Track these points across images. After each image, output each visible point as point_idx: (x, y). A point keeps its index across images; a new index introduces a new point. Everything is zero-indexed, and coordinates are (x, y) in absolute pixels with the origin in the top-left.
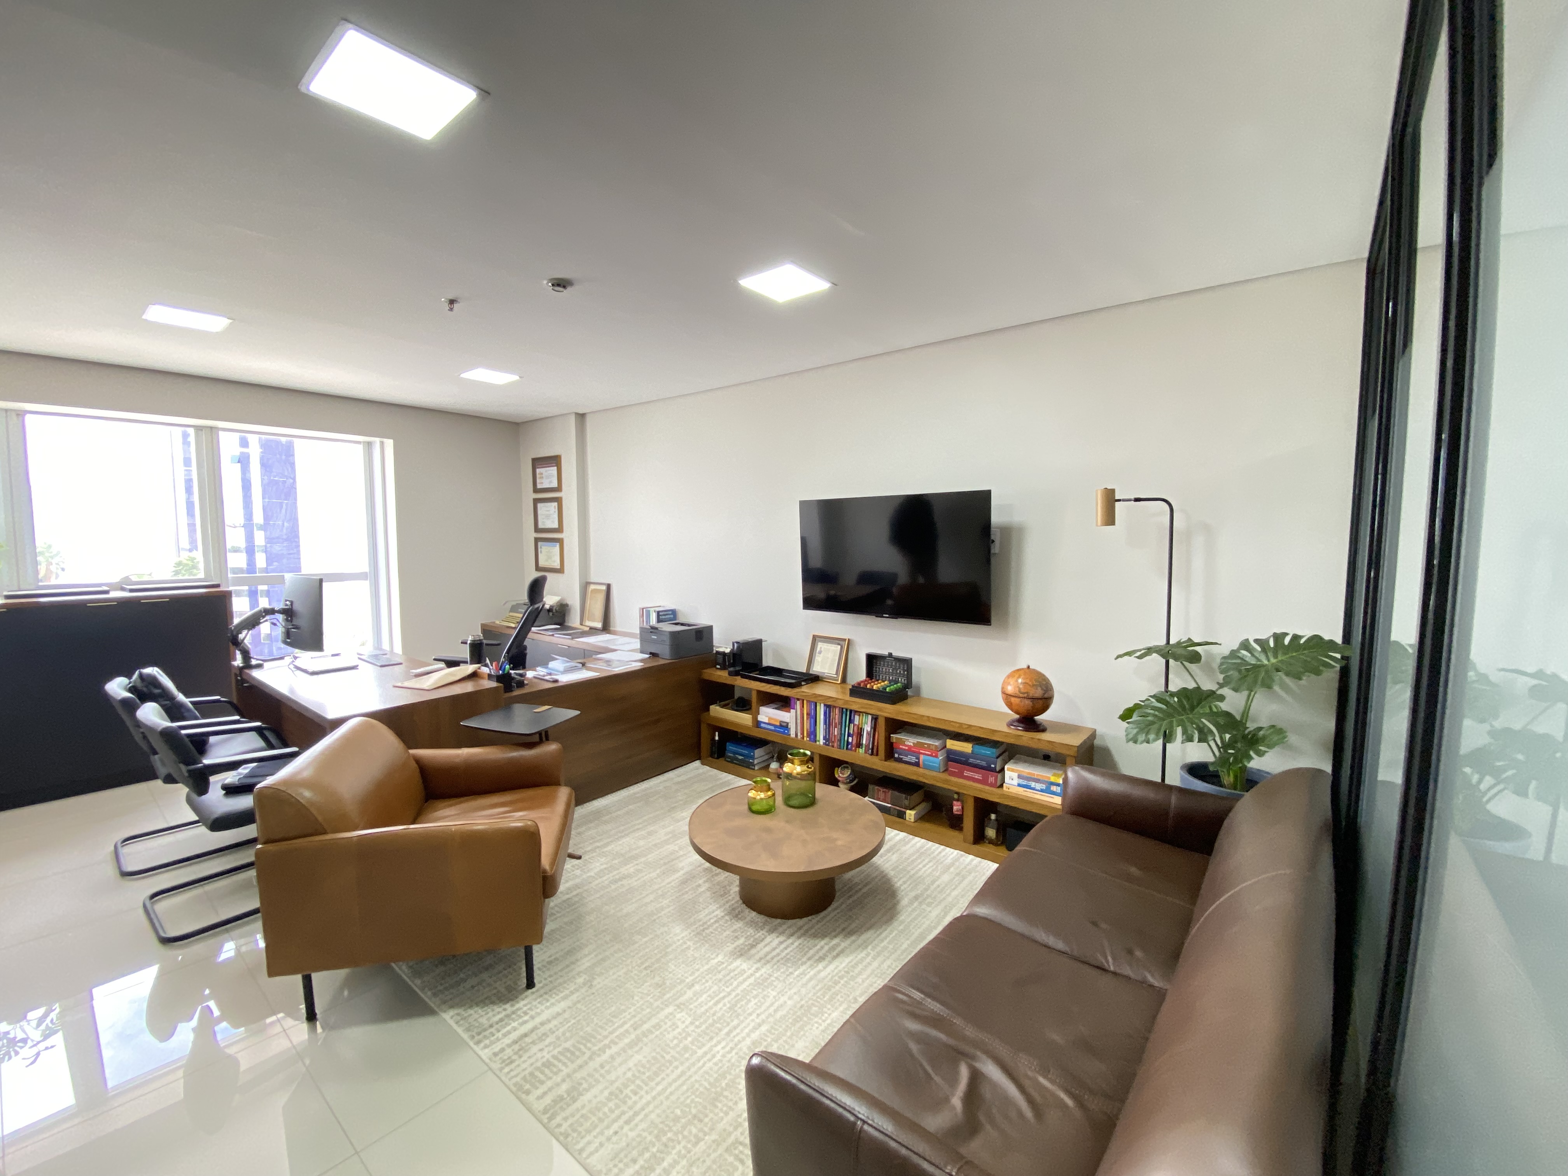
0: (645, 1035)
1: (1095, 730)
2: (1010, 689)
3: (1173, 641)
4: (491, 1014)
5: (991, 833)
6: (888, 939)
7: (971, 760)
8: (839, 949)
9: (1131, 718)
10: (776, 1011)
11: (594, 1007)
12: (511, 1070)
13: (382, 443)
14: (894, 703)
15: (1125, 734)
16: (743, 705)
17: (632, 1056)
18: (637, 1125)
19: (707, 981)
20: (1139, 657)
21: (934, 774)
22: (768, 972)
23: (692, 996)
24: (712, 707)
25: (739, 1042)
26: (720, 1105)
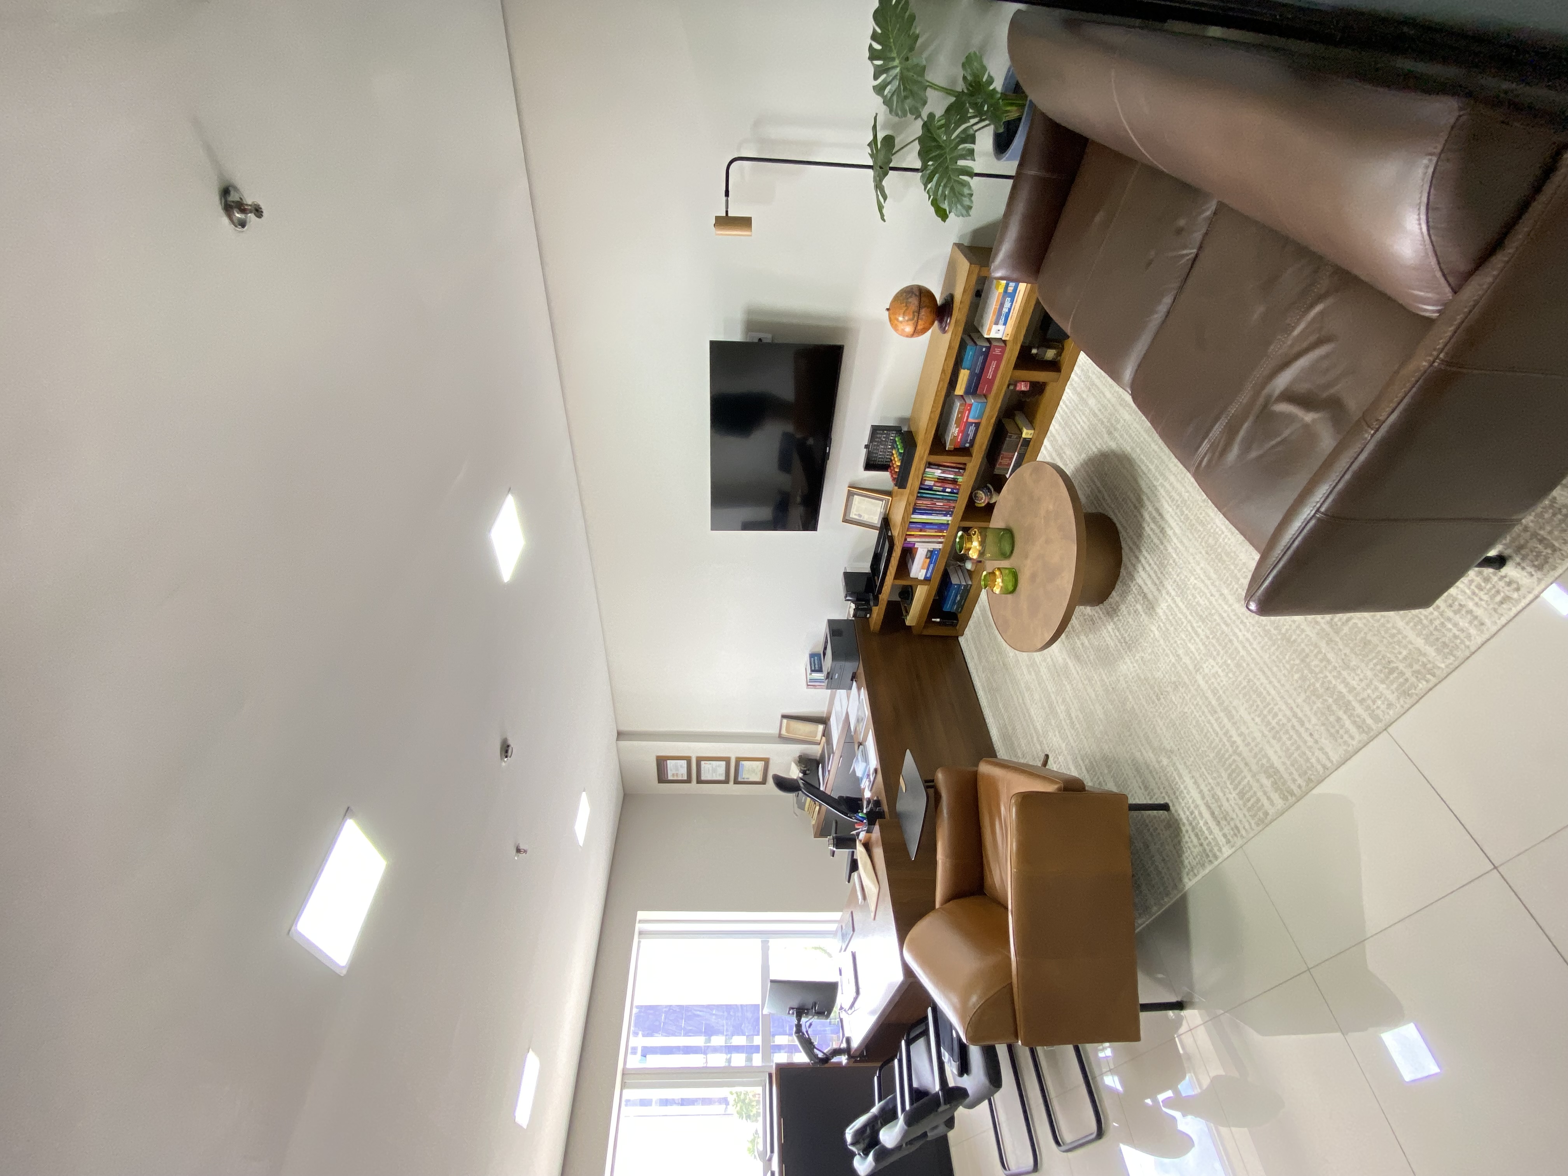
0: (1221, 704)
1: (955, 244)
2: (909, 329)
3: (870, 162)
4: (1190, 844)
5: (1050, 354)
6: (1148, 464)
7: (977, 371)
8: (1154, 513)
9: (945, 210)
10: (1209, 579)
11: (1191, 749)
12: (1244, 828)
13: (640, 921)
14: (914, 445)
15: (961, 217)
16: (907, 593)
17: (1240, 716)
18: (1306, 715)
19: (1176, 642)
20: (885, 198)
21: (988, 409)
22: (1171, 583)
23: (1188, 657)
24: (908, 623)
25: (1236, 614)
26: (1294, 637)
